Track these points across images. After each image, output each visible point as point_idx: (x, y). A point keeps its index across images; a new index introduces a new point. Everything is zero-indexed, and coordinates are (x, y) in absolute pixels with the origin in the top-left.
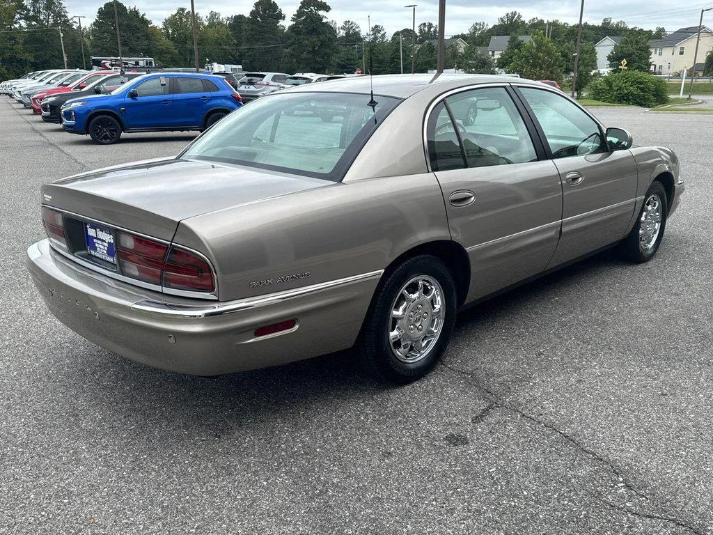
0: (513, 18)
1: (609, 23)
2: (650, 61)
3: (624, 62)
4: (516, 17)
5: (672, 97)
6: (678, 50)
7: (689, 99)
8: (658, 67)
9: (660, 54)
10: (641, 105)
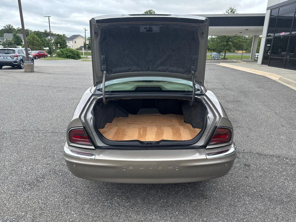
0: (10, 27)
1: (47, 32)
2: (67, 45)
3: (59, 45)
4: (11, 26)
5: (82, 56)
6: (74, 42)
7: (87, 57)
8: (69, 47)
9: (69, 43)
10: (74, 59)
